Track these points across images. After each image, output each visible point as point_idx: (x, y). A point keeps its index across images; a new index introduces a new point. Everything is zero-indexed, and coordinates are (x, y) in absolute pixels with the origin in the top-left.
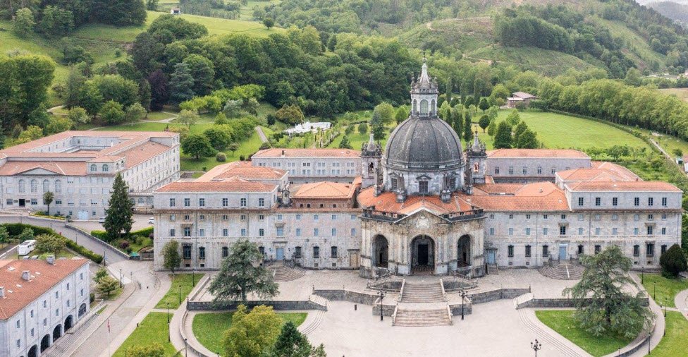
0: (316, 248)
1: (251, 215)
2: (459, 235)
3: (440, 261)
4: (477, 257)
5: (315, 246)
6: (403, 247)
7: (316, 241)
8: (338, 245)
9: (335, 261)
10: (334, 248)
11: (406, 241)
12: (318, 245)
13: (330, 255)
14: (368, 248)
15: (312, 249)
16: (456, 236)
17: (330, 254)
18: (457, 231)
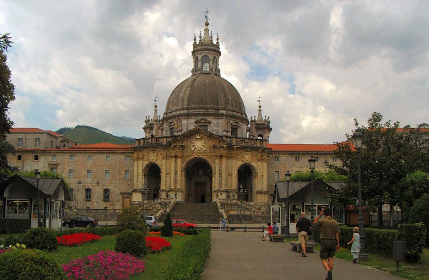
0: (88, 191)
1: (26, 155)
2: (240, 163)
3: (217, 188)
4: (260, 192)
5: (87, 188)
6: (176, 173)
7: (89, 182)
8: (111, 188)
9: (107, 204)
10: (106, 191)
11: (180, 164)
12: (90, 187)
13: (102, 200)
14: (140, 182)
15: (84, 191)
16: (237, 164)
17: (102, 197)
18: (236, 159)
